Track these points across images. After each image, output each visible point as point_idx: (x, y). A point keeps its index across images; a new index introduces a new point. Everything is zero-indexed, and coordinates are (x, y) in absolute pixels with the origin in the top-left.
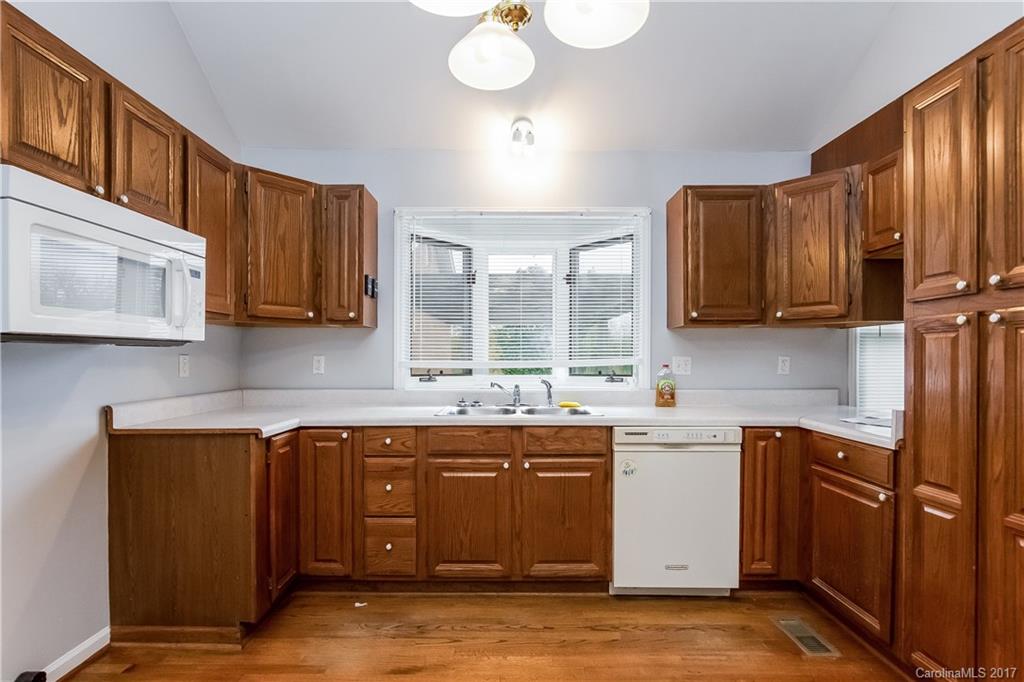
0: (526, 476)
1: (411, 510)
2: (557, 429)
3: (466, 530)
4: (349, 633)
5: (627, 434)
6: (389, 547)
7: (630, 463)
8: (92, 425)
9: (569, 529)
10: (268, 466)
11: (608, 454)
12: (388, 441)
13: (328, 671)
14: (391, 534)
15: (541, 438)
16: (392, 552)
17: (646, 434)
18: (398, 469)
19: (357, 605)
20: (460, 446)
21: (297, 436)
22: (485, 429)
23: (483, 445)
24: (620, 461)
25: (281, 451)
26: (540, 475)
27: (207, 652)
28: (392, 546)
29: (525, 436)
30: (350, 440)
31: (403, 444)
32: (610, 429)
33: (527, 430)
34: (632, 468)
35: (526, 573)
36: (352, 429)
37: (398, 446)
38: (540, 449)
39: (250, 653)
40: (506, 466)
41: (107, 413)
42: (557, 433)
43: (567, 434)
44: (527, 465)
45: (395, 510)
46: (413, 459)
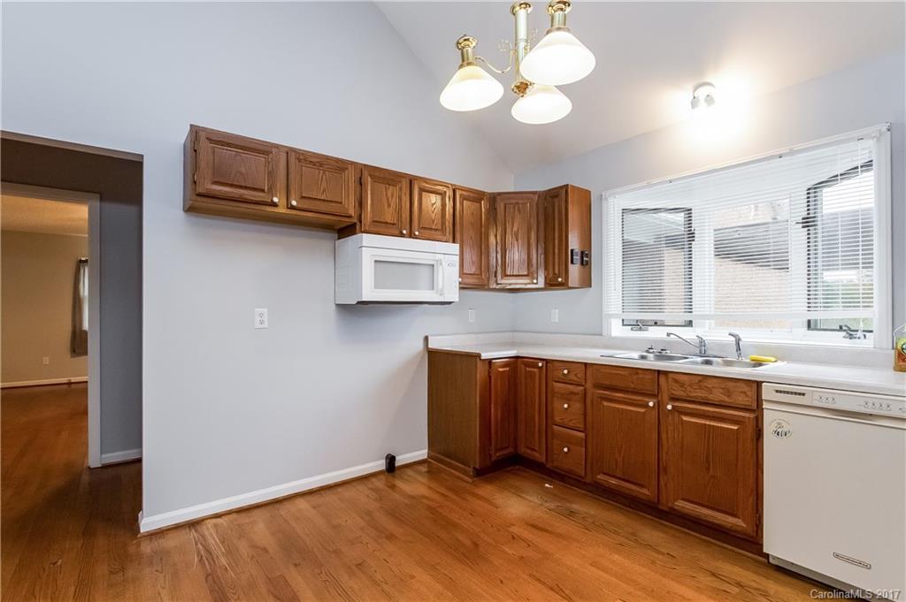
0: (670, 418)
1: (581, 426)
2: (699, 378)
3: (620, 452)
4: (528, 497)
5: (777, 391)
6: (566, 450)
7: (784, 424)
8: (420, 345)
9: (713, 477)
10: (490, 377)
11: (757, 409)
12: (566, 372)
13: (499, 510)
14: (569, 441)
15: (684, 384)
16: (568, 455)
17: (804, 394)
18: (573, 393)
19: (547, 485)
20: (616, 383)
21: (515, 363)
22: (635, 371)
23: (633, 383)
24: (771, 418)
25: (501, 370)
26: (685, 418)
27: (459, 478)
28: (568, 450)
29: (670, 380)
30: (544, 368)
31: (576, 375)
32: (759, 384)
33: (670, 375)
34: (785, 430)
35: (670, 505)
36: (547, 361)
37: (572, 377)
38: (683, 393)
39: (475, 485)
40: (651, 404)
41: (426, 339)
42: (700, 381)
43: (709, 384)
44: (669, 407)
45: (571, 424)
46: (582, 388)
